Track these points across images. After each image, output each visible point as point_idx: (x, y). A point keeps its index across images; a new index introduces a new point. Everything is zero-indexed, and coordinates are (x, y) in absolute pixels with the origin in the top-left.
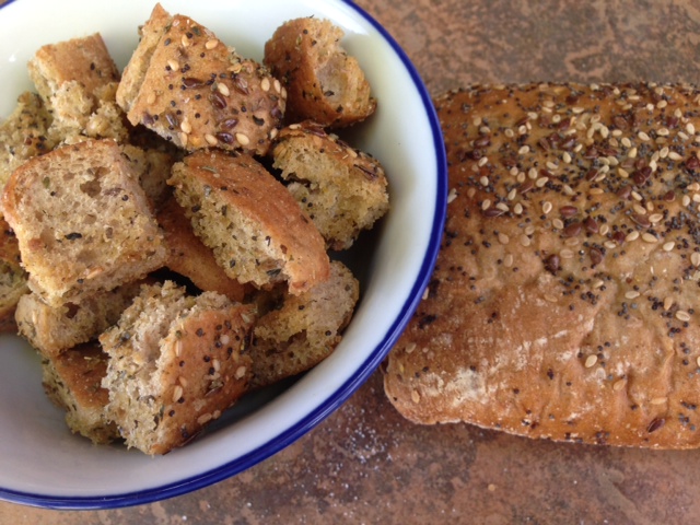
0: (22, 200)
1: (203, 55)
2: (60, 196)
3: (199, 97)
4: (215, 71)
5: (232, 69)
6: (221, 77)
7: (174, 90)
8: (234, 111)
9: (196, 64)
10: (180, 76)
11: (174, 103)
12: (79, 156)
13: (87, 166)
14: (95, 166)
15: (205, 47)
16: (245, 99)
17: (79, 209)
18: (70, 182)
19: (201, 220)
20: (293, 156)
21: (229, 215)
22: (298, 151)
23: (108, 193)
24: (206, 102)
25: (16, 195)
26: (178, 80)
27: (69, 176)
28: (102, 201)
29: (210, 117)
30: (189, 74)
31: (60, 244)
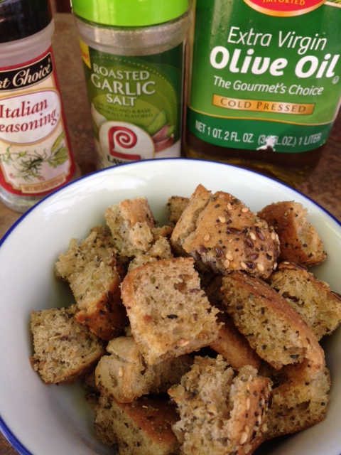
0: (139, 289)
1: (239, 215)
2: (161, 290)
3: (237, 239)
4: (247, 225)
5: (257, 225)
6: (251, 228)
7: (221, 234)
8: (257, 250)
9: (236, 220)
10: (226, 226)
11: (221, 241)
12: (175, 266)
13: (179, 273)
14: (184, 273)
15: (241, 211)
16: (263, 243)
17: (173, 299)
18: (168, 281)
19: (242, 316)
20: (287, 282)
21: (266, 314)
22: (291, 278)
23: (192, 291)
24: (242, 243)
25: (134, 286)
26: (224, 228)
27: (167, 278)
28: (188, 295)
29: (243, 252)
30: (231, 225)
31: (163, 321)
